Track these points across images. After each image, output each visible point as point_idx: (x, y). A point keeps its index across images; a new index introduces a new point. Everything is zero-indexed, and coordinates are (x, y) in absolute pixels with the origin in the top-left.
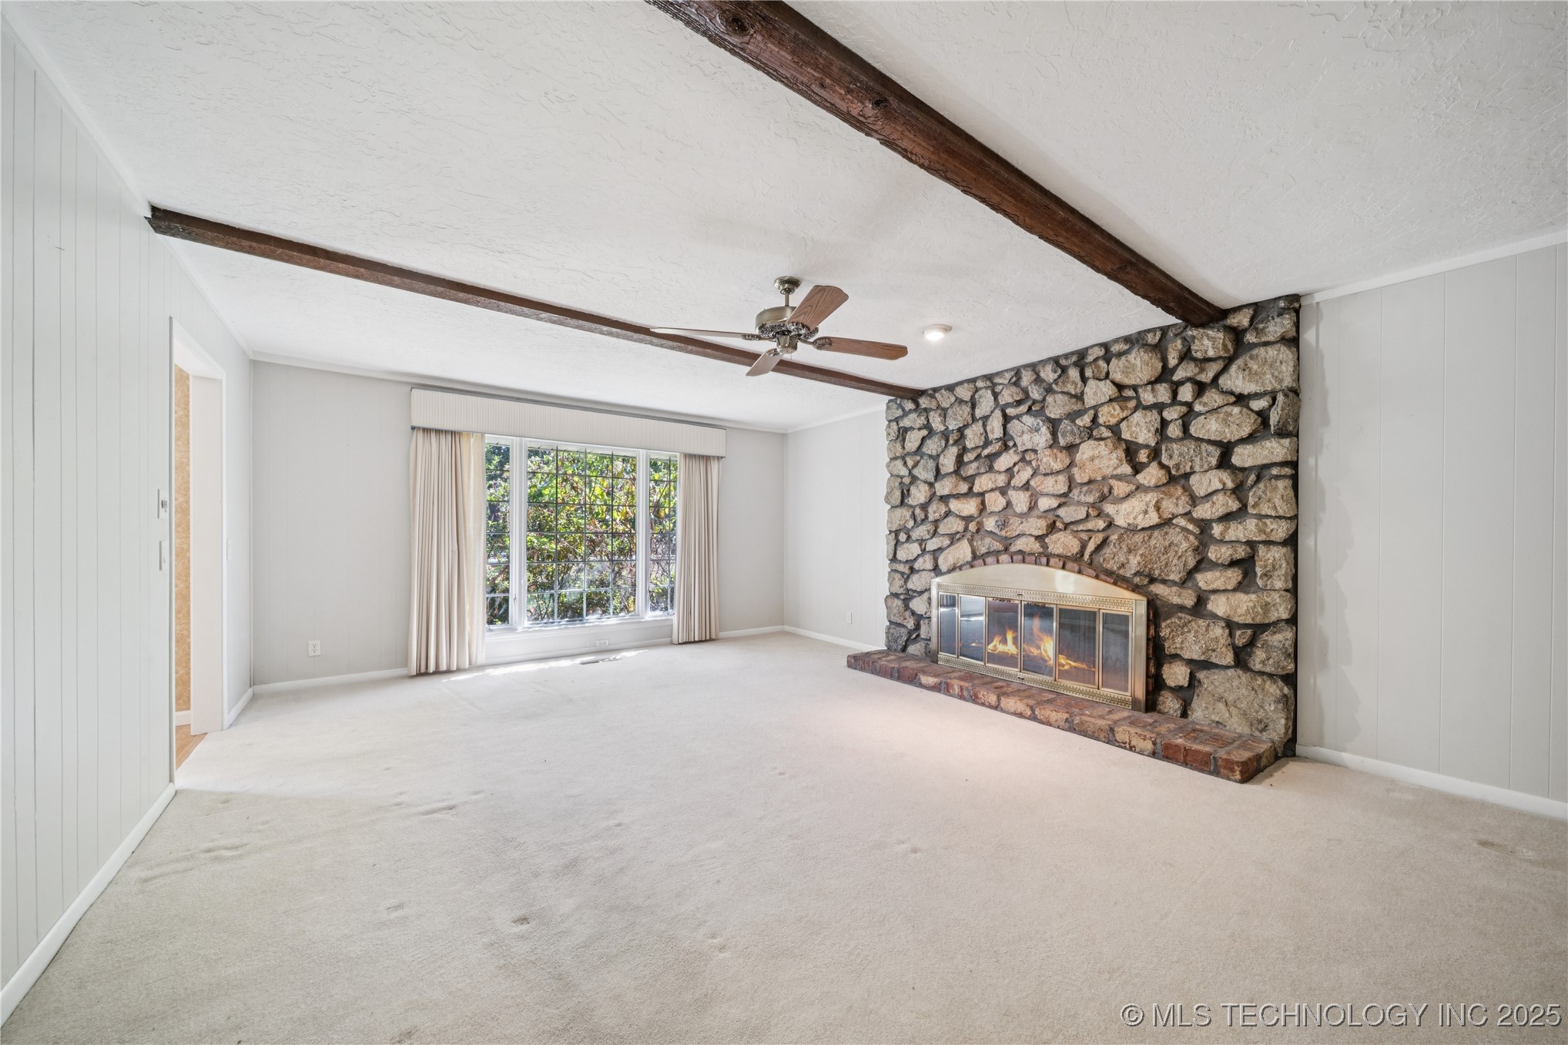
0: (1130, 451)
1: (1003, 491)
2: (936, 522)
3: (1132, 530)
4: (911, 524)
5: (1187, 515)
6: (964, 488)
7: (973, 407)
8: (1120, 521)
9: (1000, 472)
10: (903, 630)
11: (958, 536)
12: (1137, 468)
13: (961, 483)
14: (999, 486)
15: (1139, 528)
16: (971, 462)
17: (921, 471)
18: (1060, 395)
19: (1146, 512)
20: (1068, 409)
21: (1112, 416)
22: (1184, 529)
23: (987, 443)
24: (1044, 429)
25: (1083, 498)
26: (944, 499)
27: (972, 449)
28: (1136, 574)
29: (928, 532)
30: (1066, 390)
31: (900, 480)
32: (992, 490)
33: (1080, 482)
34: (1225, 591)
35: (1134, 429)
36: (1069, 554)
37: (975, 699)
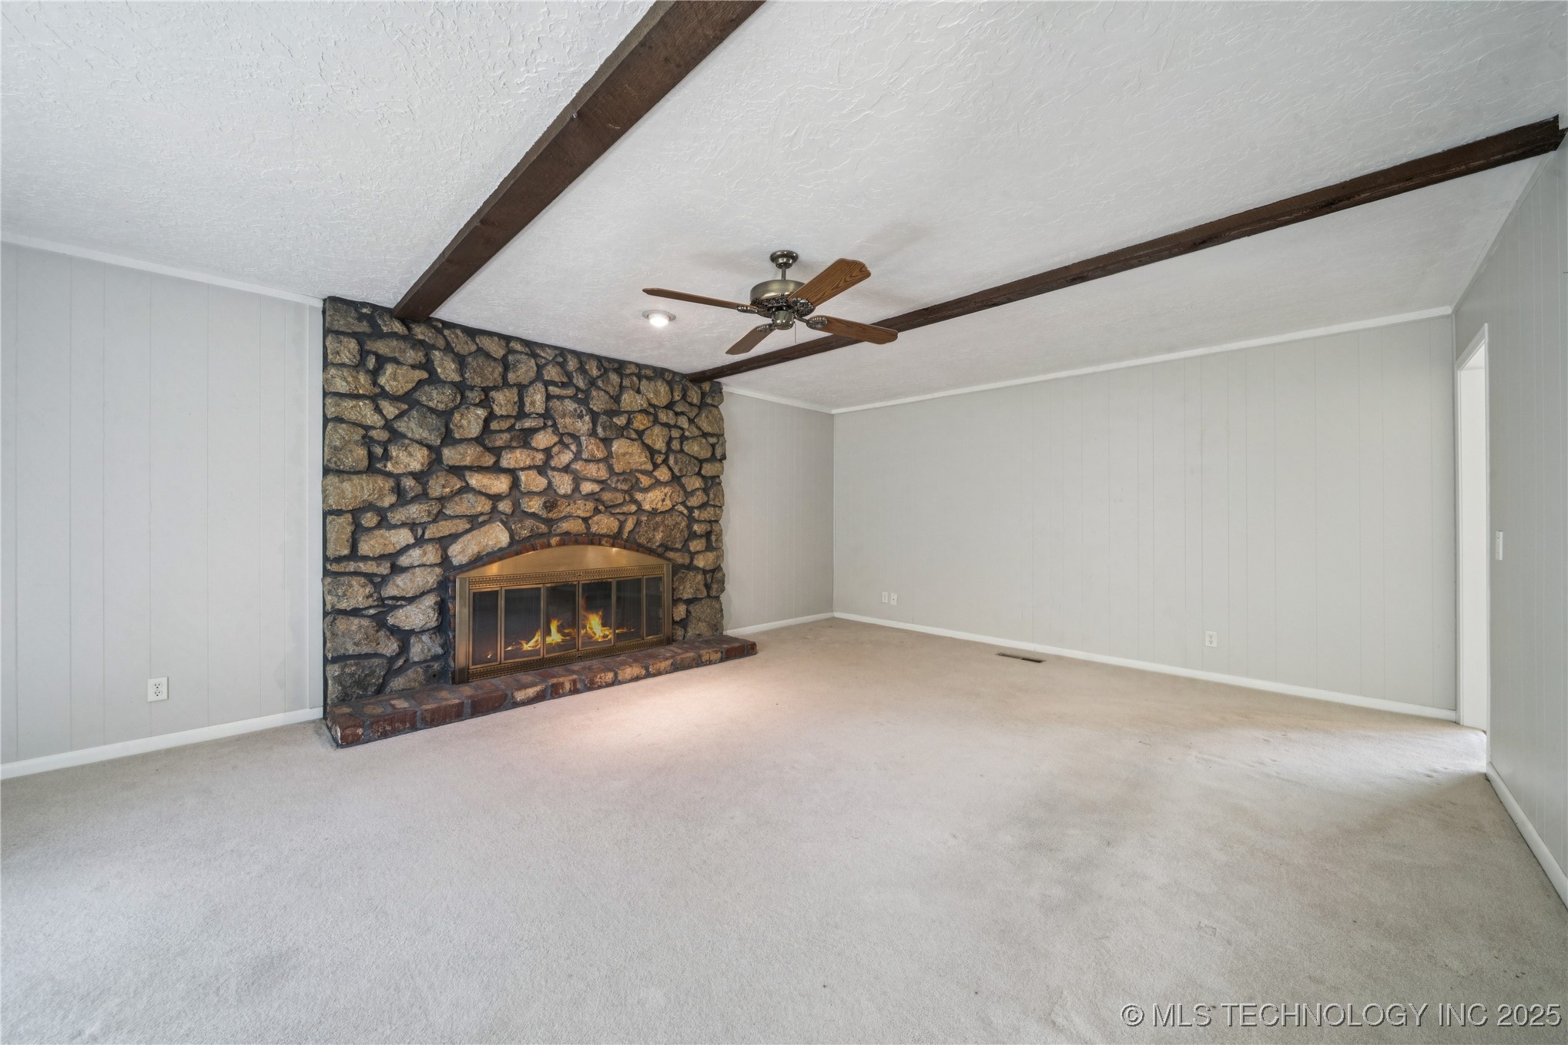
0: (652, 452)
1: (541, 470)
2: (442, 500)
3: (654, 512)
4: (389, 500)
5: (683, 503)
6: (489, 461)
7: (506, 368)
8: (647, 507)
9: (537, 450)
10: (376, 661)
11: (481, 519)
12: (656, 466)
13: (487, 454)
14: (536, 464)
15: (659, 511)
16: (501, 431)
17: (412, 425)
18: (603, 392)
19: (663, 500)
20: (608, 407)
21: (642, 424)
22: (681, 513)
23: (522, 414)
24: (587, 418)
25: (620, 486)
26: (457, 471)
27: (502, 416)
28: (658, 546)
29: (429, 513)
30: (607, 389)
31: (362, 432)
32: (529, 468)
33: (617, 471)
34: (702, 551)
35: (654, 437)
36: (611, 534)
37: (591, 687)
